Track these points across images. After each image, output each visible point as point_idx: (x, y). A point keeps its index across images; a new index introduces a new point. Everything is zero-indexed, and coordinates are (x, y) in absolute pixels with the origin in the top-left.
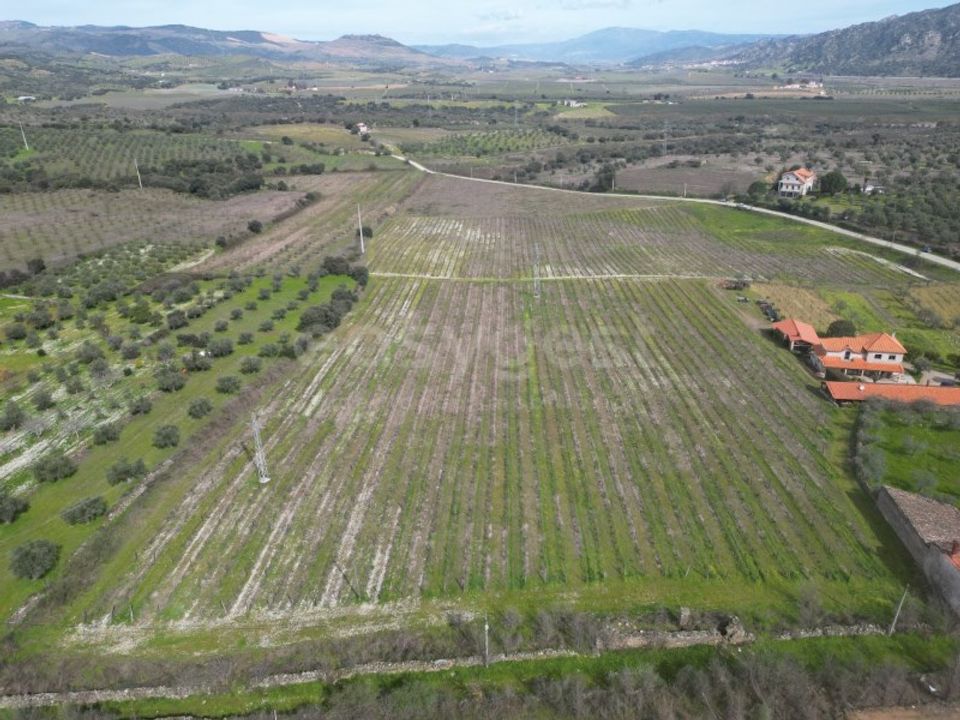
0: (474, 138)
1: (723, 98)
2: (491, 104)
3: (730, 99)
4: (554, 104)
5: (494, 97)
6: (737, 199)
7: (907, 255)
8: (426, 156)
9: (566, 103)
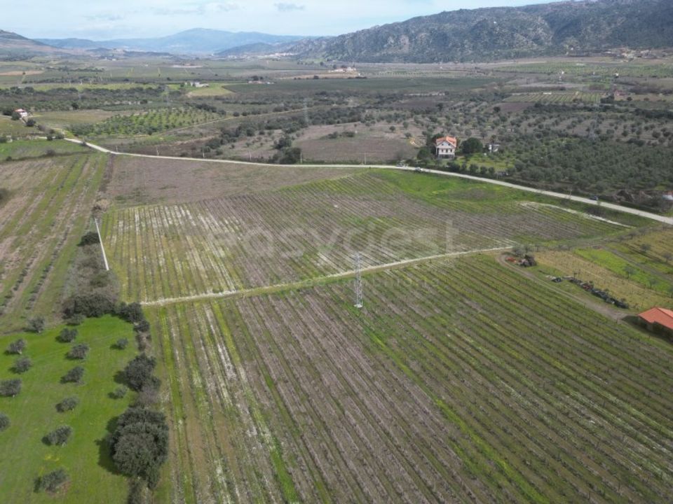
0: (138, 117)
1: (299, 79)
2: (128, 86)
3: (304, 79)
4: (182, 85)
5: (127, 80)
6: (410, 163)
7: (586, 205)
8: (100, 137)
9: (192, 84)
